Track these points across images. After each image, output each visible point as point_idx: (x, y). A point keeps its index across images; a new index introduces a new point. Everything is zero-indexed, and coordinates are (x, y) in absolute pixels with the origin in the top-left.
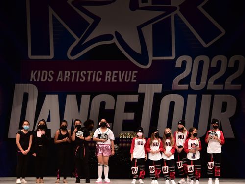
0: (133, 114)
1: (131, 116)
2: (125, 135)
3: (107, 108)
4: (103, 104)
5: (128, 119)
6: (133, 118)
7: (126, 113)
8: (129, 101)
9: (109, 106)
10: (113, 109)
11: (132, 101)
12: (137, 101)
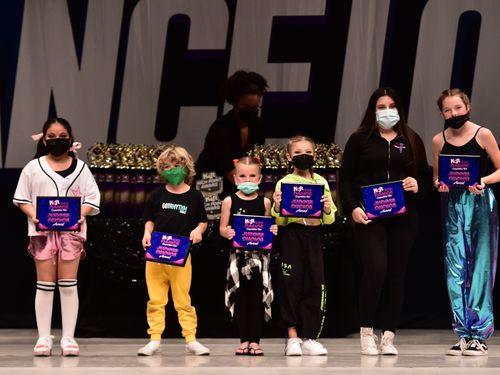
0: (308, 66)
1: (296, 77)
2: (272, 155)
3: (195, 42)
4: (179, 26)
5: (284, 90)
6: (303, 87)
7: (274, 66)
8: (289, 14)
9: (204, 38)
10: (222, 46)
11: (301, 13)
12: (323, 14)
